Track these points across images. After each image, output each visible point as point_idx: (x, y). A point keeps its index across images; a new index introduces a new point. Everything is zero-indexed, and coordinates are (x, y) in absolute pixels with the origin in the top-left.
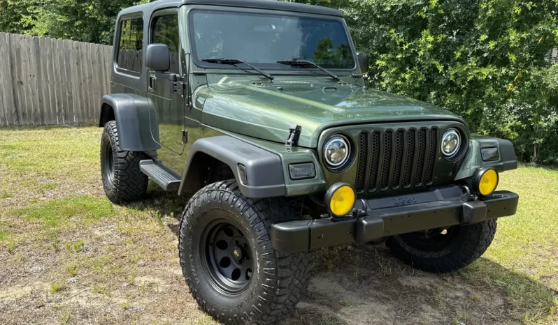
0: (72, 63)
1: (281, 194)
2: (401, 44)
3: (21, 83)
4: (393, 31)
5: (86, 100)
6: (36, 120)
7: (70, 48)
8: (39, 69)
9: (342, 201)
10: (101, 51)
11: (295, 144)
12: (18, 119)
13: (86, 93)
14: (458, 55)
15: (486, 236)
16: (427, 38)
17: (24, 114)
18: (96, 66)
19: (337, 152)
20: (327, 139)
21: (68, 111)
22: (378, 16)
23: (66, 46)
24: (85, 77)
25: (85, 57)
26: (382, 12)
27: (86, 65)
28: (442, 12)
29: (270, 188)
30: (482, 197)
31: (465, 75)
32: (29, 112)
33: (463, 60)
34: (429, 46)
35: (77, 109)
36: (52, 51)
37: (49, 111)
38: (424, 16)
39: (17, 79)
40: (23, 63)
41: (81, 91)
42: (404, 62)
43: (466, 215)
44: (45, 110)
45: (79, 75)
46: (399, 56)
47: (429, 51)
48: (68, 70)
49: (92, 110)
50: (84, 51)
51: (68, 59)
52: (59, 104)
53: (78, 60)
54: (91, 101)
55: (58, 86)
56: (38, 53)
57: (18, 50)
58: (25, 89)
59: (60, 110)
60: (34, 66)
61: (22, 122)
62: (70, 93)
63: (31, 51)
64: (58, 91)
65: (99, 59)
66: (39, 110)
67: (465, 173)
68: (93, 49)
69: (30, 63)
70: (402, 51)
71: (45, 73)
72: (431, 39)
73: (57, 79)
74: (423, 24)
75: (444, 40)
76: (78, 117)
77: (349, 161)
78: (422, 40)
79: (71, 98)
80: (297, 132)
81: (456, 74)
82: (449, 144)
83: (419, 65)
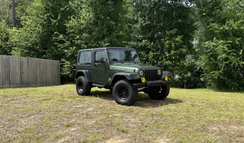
0: (38, 66)
1: (134, 79)
2: (144, 55)
3: (23, 73)
4: (142, 52)
5: (42, 78)
6: (27, 85)
7: (37, 61)
8: (28, 68)
9: (144, 80)
10: (46, 61)
11: (135, 72)
12: (22, 85)
13: (42, 75)
14: (160, 58)
15: (168, 90)
16: (151, 54)
17: (24, 83)
18: (45, 67)
19: (141, 73)
20: (140, 71)
21: (36, 82)
22: (137, 48)
23: (36, 60)
24: (41, 70)
25: (41, 64)
26: (138, 47)
27: (42, 66)
28: (154, 46)
29: (132, 78)
30: (165, 81)
31: (163, 63)
32: (25, 82)
33: (162, 60)
34: (152, 56)
35: (39, 81)
36: (32, 62)
37: (31, 82)
38: (150, 48)
39: (22, 72)
40: (24, 66)
41: (40, 75)
42: (145, 61)
43: (163, 84)
44: (30, 82)
45: (40, 70)
46: (144, 59)
47: (152, 57)
48: (37, 68)
49: (43, 81)
50: (41, 62)
51: (36, 65)
52: (34, 80)
53: (40, 65)
54: (43, 78)
55: (34, 73)
56: (28, 62)
57: (23, 62)
58: (24, 75)
59: (34, 82)
60: (27, 67)
61: (23, 86)
62: (37, 76)
63: (26, 62)
64: (34, 75)
65: (46, 64)
66: (28, 82)
67: (162, 77)
68: (44, 61)
69: (26, 66)
70: (145, 57)
71: (30, 69)
72: (152, 54)
73: (33, 71)
74: (150, 50)
75: (156, 54)
76: (39, 84)
77: (143, 75)
78: (150, 54)
79: (37, 77)
80: (135, 70)
81: (160, 63)
82: (159, 72)
83: (150, 61)
